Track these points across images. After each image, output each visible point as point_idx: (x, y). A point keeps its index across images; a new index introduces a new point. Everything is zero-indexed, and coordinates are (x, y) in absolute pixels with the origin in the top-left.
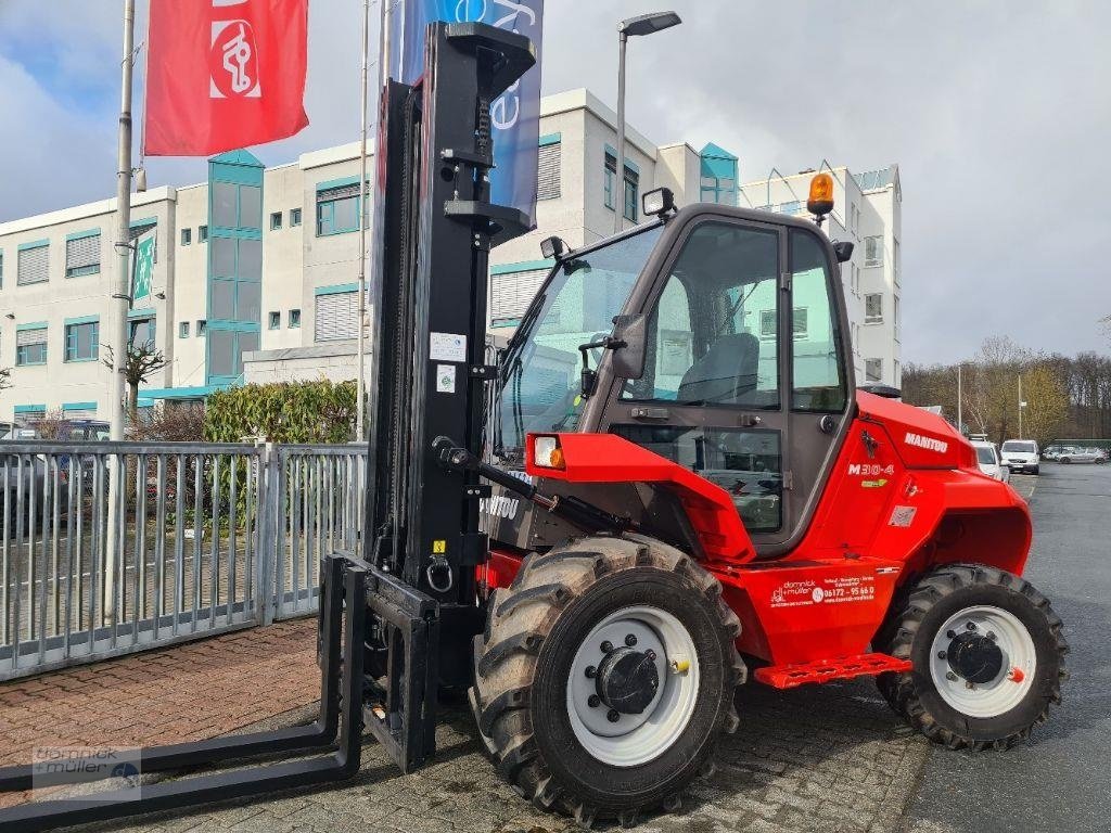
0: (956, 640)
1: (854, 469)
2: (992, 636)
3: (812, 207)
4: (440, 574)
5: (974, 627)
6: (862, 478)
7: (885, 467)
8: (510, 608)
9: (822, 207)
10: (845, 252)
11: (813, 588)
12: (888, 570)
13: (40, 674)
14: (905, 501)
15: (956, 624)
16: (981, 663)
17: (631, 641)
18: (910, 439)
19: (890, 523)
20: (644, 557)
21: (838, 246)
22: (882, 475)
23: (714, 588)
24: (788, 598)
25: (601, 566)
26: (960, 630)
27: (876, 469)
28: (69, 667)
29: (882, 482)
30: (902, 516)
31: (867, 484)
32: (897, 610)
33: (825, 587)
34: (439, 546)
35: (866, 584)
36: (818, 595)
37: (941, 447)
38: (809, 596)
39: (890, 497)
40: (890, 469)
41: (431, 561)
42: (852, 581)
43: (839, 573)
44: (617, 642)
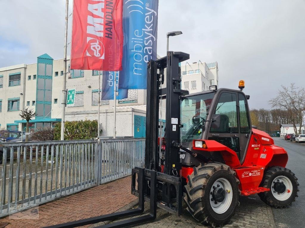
0: (275, 184)
1: (253, 146)
2: (282, 183)
3: (240, 87)
4: (175, 172)
5: (279, 180)
6: (254, 148)
7: (258, 145)
8: (195, 180)
9: (242, 87)
10: (248, 97)
11: (249, 173)
12: (262, 168)
13: (57, 199)
14: (263, 153)
15: (275, 180)
16: (281, 189)
17: (218, 186)
18: (263, 138)
19: (260, 157)
20: (222, 167)
21: (247, 96)
22: (258, 147)
23: (234, 174)
24: (245, 175)
25: (215, 170)
26: (276, 181)
27: (257, 146)
28: (62, 197)
29: (258, 148)
30: (263, 156)
31: (255, 149)
32: (264, 178)
33: (252, 173)
34: (174, 166)
35: (258, 172)
36: (250, 174)
37: (268, 140)
38: (248, 175)
39: (260, 152)
40: (259, 145)
41: (172, 169)
42: (256, 171)
43: (253, 169)
44: (216, 186)
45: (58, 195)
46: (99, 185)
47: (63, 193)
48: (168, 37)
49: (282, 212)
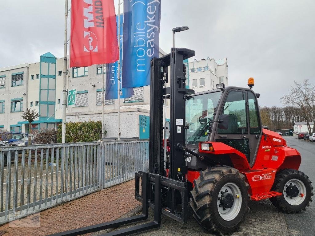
0: (288, 188)
1: (263, 147)
2: (295, 186)
3: (249, 85)
4: (180, 176)
5: (292, 184)
6: (264, 149)
7: (269, 146)
9: (251, 85)
10: (258, 96)
11: (260, 176)
12: (274, 171)
14: (275, 154)
15: (288, 184)
16: (293, 193)
17: (226, 191)
18: (274, 139)
19: (272, 160)
20: (230, 171)
21: (257, 94)
22: (269, 148)
23: (244, 178)
24: (255, 179)
26: (288, 185)
29: (269, 150)
30: (275, 158)
31: (266, 151)
32: (276, 182)
33: (262, 176)
34: (179, 170)
35: (270, 175)
36: (261, 178)
37: (280, 141)
38: (259, 179)
39: (271, 153)
40: (270, 147)
41: (178, 173)
42: (267, 174)
43: (264, 173)
44: (224, 191)
45: (59, 201)
46: (102, 189)
47: (64, 199)
48: (174, 33)
49: (295, 218)
